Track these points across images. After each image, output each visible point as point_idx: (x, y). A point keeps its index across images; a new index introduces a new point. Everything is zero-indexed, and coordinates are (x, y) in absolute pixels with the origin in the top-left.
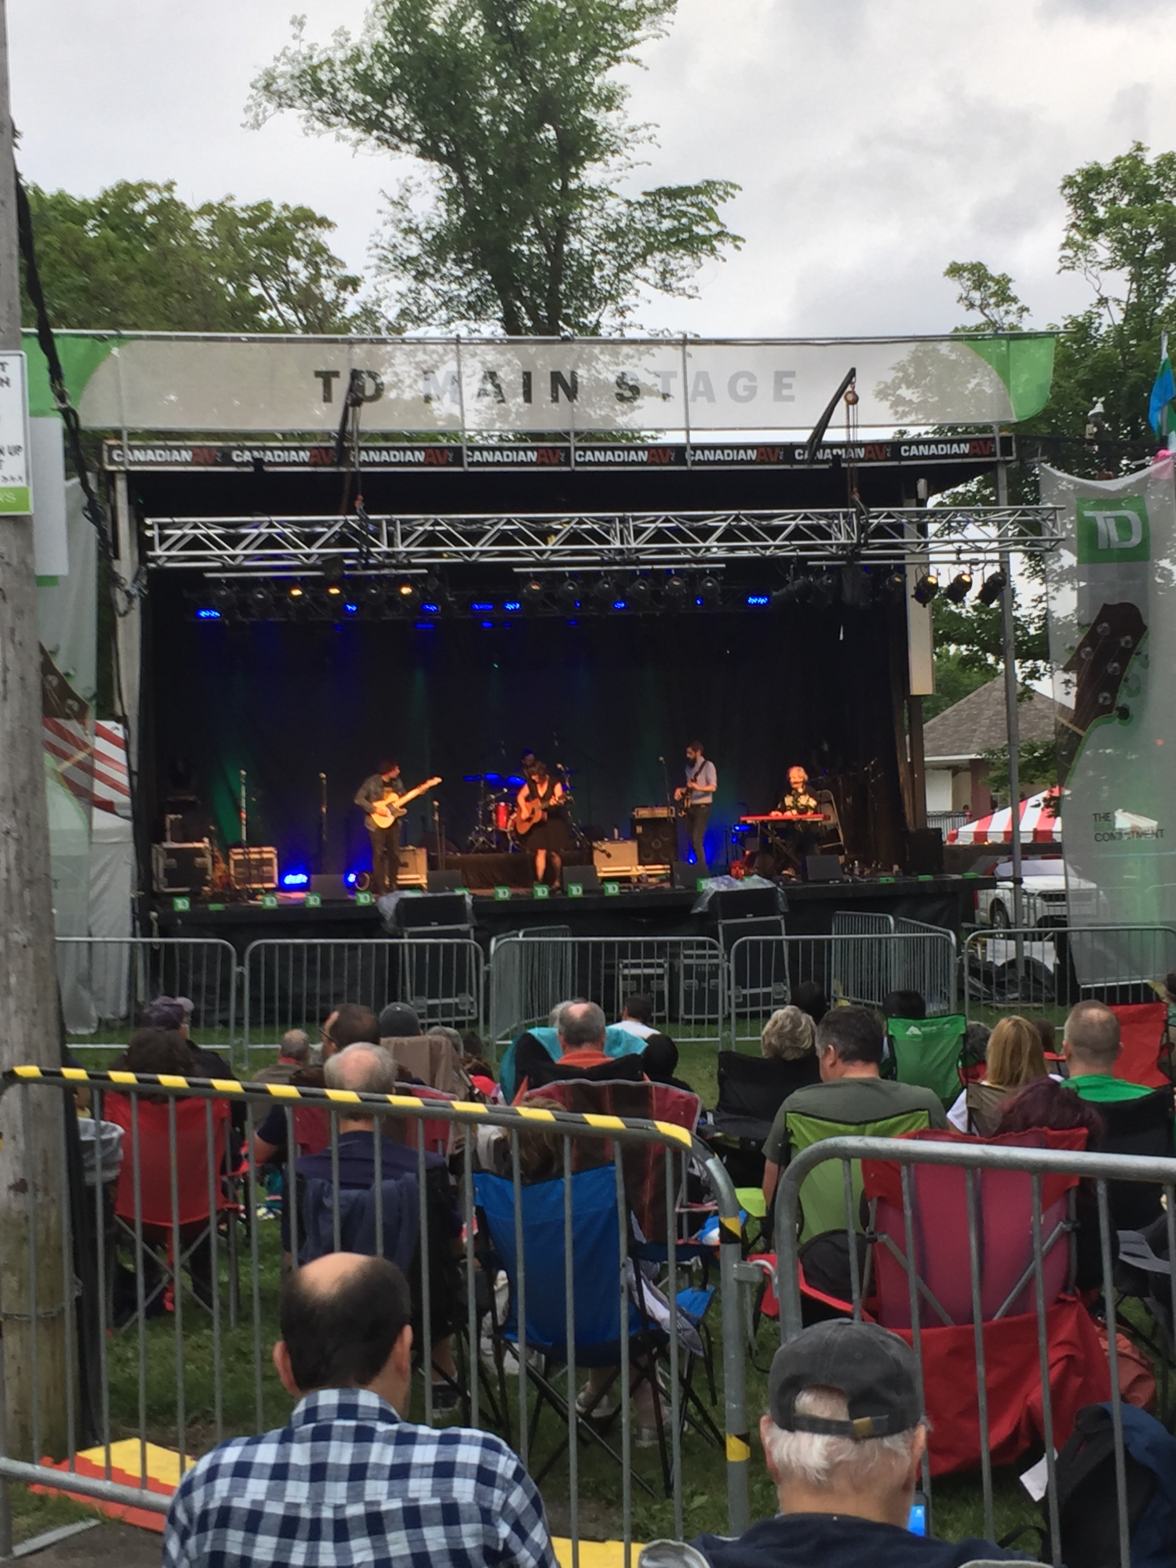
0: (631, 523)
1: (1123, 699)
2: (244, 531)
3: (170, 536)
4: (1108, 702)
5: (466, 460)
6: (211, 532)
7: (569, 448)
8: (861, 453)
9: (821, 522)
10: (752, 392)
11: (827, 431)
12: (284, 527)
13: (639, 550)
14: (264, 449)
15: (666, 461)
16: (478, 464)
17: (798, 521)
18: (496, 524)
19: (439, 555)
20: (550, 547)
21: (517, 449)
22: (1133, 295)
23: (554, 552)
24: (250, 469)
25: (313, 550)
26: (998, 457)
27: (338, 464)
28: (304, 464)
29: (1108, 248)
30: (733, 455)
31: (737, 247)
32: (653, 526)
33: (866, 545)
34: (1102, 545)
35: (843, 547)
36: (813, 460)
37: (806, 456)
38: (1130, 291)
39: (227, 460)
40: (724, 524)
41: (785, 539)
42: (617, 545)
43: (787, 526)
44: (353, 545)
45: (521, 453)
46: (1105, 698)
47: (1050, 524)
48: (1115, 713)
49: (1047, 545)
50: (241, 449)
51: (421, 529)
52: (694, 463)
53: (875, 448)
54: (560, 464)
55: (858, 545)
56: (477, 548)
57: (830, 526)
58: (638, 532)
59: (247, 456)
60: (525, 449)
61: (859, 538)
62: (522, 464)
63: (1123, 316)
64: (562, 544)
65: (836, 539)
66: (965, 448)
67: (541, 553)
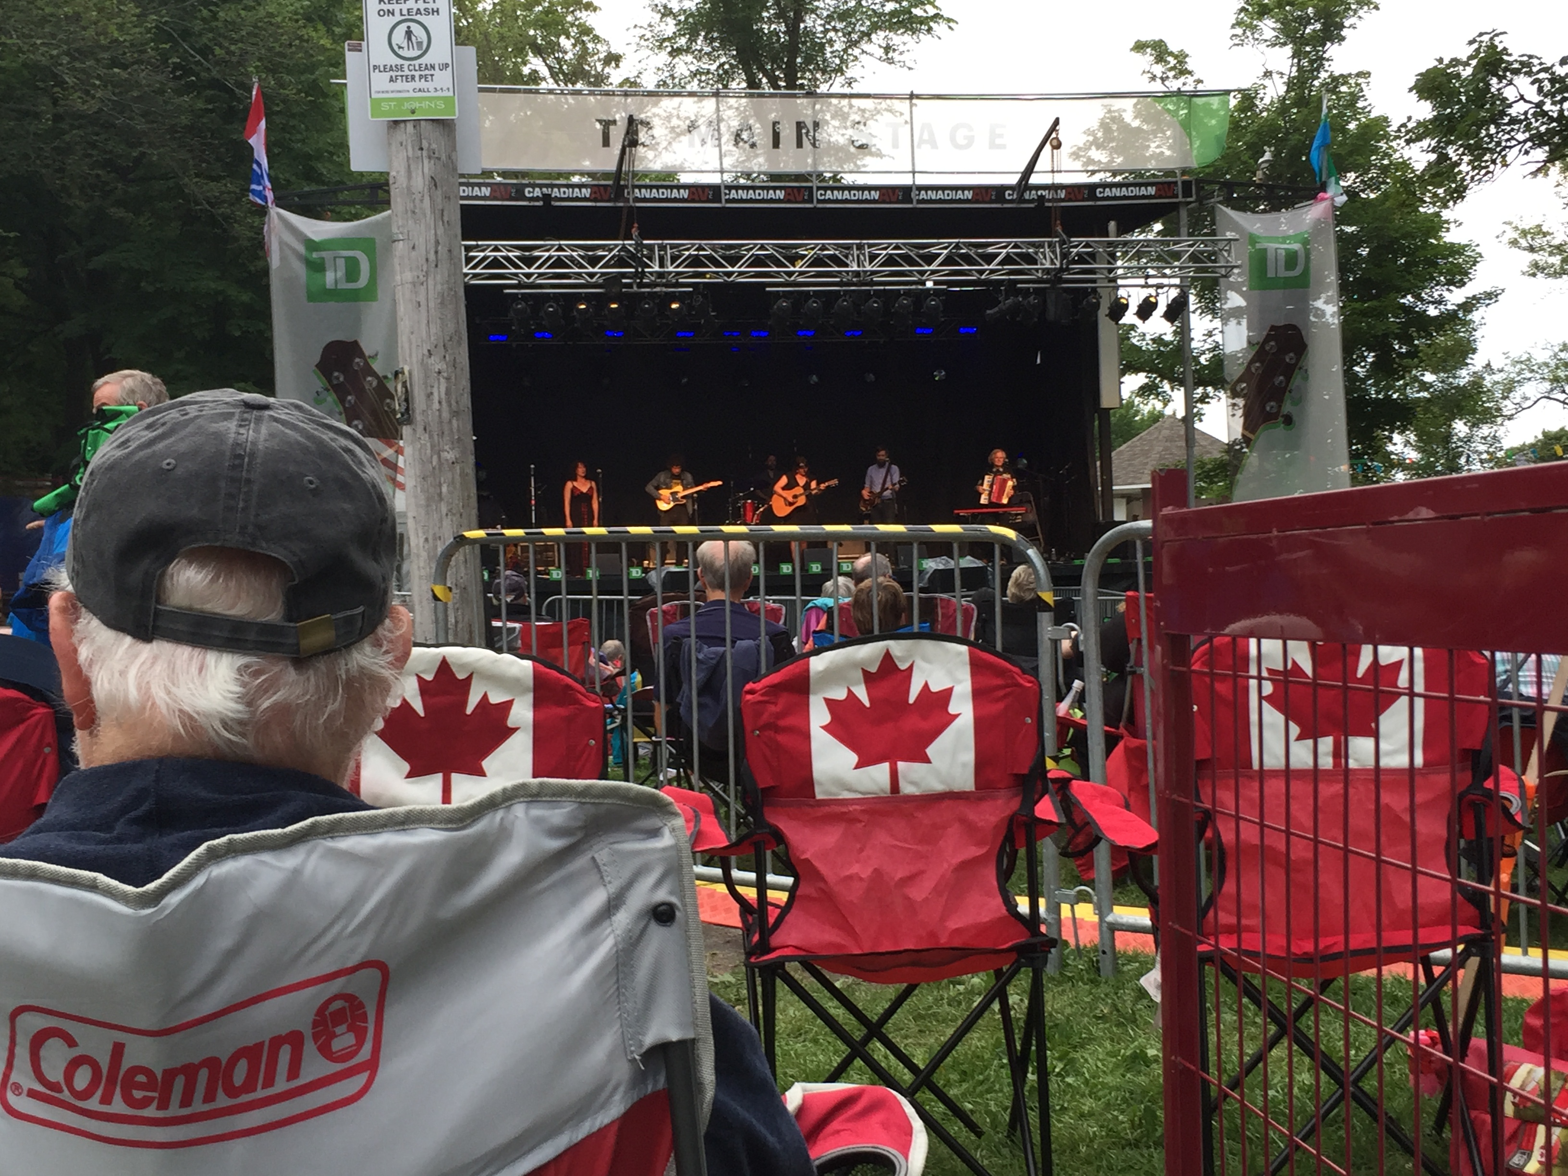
0: (867, 250)
1: (1287, 408)
2: (536, 253)
3: (475, 257)
4: (1274, 410)
5: (724, 198)
6: (510, 254)
7: (811, 188)
8: (1062, 194)
9: (1031, 250)
10: (970, 141)
11: (1033, 176)
12: (573, 251)
13: (873, 273)
14: (552, 186)
15: (894, 199)
16: (734, 201)
17: (1009, 250)
18: (751, 249)
19: (702, 275)
20: (797, 269)
21: (768, 188)
22: (1295, 69)
23: (801, 273)
24: (540, 203)
25: (596, 270)
26: (1180, 199)
27: (616, 200)
28: (585, 199)
29: (1273, 29)
30: (952, 195)
31: (950, 27)
32: (884, 252)
33: (1067, 269)
34: (1271, 274)
35: (1047, 271)
36: (1021, 200)
37: (1015, 196)
38: (1292, 66)
39: (521, 196)
40: (945, 252)
41: (998, 264)
42: (855, 268)
43: (999, 254)
44: (631, 266)
45: (771, 192)
46: (1272, 407)
47: (1226, 254)
48: (1281, 419)
49: (1223, 271)
50: (534, 186)
51: (687, 253)
52: (919, 202)
53: (1074, 190)
54: (804, 201)
55: (1061, 270)
56: (735, 269)
57: (1036, 253)
58: (873, 257)
59: (537, 192)
60: (775, 189)
61: (1061, 264)
62: (772, 201)
63: (1285, 88)
64: (808, 267)
65: (1042, 264)
66: (1152, 190)
67: (790, 274)
